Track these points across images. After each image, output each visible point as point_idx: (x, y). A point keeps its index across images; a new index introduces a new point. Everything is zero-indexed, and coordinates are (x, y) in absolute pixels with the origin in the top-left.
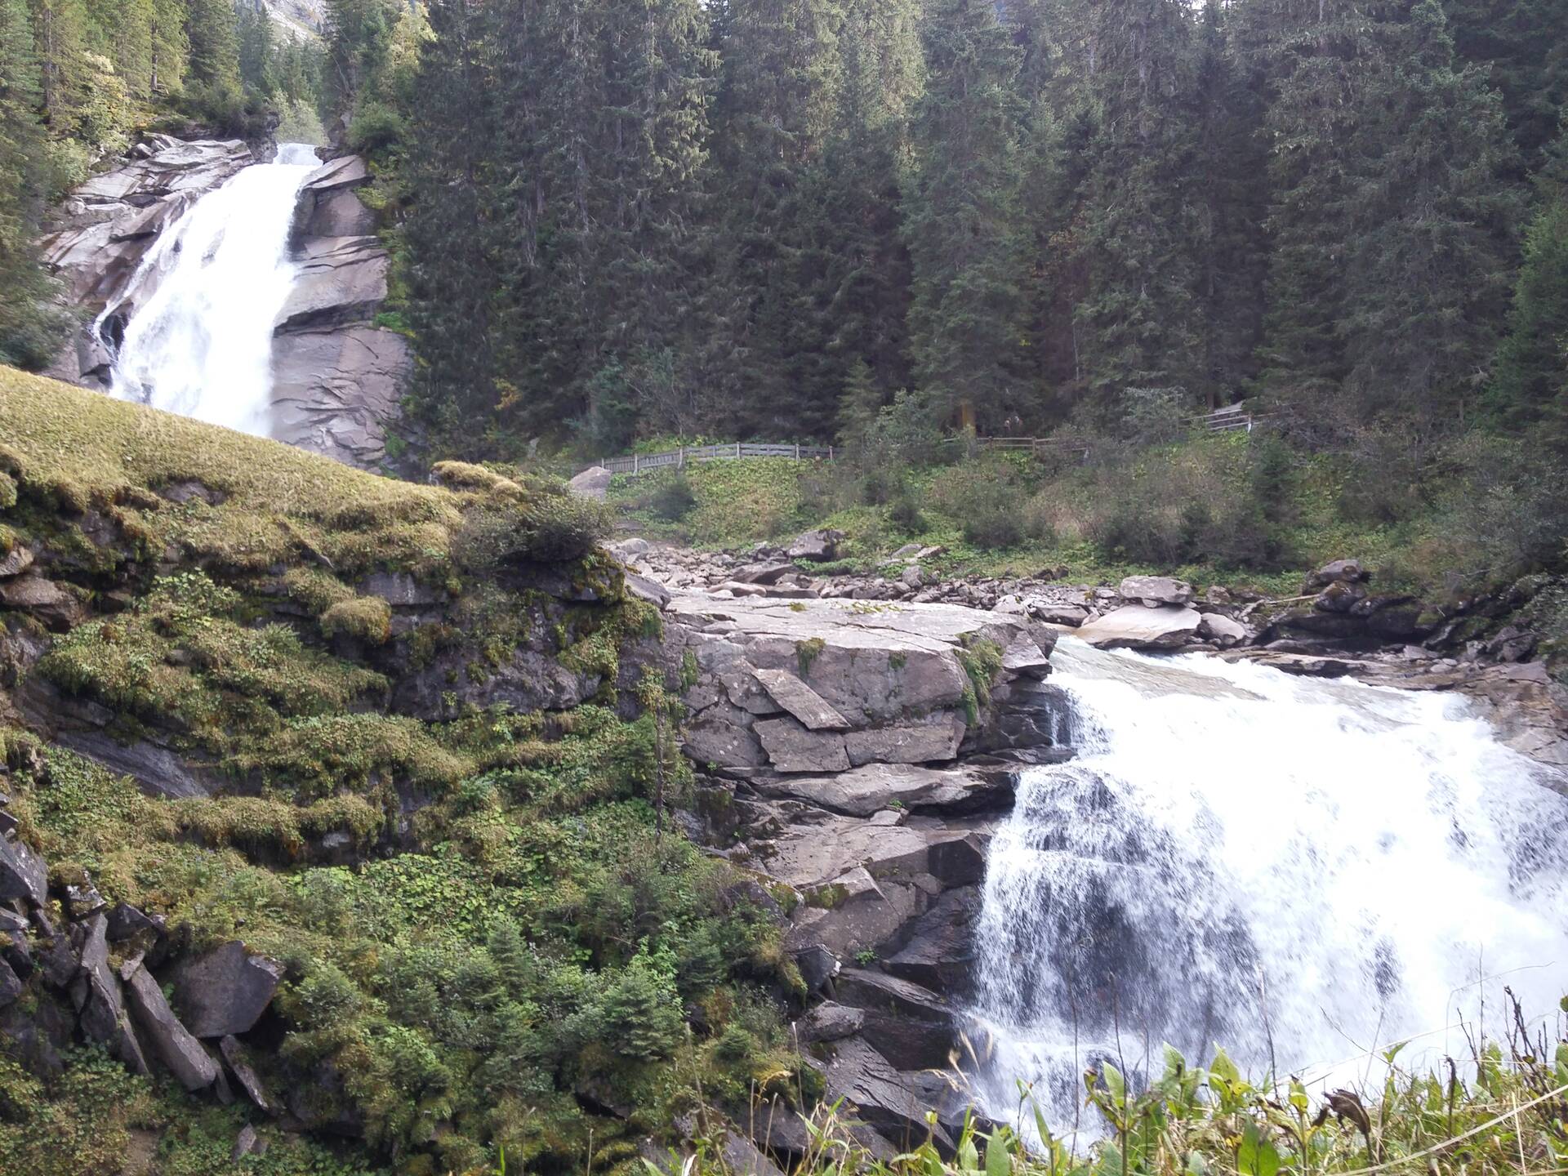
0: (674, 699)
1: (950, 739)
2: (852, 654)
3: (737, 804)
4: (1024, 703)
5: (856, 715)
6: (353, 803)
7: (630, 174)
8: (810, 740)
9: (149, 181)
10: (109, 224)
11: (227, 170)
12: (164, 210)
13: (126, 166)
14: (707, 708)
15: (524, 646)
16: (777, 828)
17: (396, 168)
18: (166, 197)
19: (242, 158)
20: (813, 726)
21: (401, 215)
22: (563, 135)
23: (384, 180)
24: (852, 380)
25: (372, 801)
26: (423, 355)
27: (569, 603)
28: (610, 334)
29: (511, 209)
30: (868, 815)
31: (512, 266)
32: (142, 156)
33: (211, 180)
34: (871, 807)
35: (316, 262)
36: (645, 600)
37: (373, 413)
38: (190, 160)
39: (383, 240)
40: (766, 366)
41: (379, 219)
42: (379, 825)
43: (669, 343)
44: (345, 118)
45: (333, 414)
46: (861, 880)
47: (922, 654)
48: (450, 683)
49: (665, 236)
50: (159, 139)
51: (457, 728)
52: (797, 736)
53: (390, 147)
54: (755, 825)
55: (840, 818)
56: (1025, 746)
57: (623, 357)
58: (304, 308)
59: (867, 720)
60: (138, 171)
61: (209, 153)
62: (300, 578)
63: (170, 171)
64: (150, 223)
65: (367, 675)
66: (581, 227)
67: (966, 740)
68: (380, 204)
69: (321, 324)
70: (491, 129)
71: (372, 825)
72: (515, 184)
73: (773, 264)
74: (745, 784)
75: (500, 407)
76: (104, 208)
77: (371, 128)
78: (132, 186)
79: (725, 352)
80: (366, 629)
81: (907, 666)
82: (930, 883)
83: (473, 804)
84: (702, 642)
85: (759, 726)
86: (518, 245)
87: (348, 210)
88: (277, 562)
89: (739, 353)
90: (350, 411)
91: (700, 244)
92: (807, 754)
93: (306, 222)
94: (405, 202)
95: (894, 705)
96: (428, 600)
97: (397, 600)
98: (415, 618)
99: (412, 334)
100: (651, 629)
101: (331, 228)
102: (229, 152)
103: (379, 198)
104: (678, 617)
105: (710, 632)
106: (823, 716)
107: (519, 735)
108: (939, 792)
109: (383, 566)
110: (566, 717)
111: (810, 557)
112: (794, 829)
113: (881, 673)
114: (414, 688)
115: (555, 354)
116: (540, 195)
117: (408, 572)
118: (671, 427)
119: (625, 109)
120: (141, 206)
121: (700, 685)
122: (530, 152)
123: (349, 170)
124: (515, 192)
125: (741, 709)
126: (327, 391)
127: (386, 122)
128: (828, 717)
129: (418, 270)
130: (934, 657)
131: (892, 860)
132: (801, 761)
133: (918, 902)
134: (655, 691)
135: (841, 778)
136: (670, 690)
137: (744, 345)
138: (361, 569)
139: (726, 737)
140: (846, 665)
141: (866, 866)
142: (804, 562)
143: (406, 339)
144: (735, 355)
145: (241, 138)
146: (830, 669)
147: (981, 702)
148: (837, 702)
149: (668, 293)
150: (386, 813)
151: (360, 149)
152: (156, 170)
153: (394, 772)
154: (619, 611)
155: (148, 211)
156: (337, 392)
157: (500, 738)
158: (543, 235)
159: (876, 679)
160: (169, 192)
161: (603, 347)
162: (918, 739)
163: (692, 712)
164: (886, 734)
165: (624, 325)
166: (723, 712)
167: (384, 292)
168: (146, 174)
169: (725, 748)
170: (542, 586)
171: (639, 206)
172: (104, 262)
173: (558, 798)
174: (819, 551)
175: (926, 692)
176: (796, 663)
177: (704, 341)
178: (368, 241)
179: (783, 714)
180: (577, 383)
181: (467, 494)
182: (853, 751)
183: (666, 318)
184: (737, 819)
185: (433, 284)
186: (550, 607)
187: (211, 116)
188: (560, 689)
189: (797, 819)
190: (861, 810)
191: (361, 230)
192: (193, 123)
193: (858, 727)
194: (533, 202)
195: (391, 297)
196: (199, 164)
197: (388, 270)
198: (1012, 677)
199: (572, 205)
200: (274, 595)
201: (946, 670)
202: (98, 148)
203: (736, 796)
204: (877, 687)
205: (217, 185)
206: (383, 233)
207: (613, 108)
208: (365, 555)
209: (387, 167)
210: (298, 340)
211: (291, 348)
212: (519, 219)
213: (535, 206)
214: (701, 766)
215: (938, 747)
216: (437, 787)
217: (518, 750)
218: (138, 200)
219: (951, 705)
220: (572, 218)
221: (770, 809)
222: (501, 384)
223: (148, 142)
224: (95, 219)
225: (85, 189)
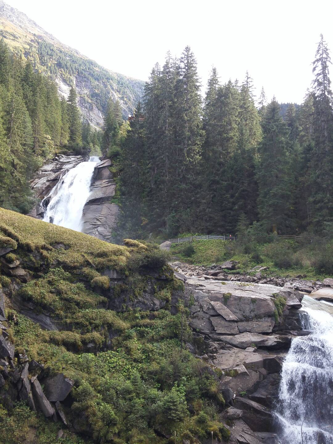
0: (187, 309)
1: (270, 326)
2: (240, 298)
3: (204, 342)
4: (293, 316)
5: (241, 317)
6: (96, 335)
7: (180, 163)
8: (227, 324)
9: (58, 166)
10: (47, 177)
11: (77, 163)
12: (61, 173)
13: (52, 162)
14: (196, 312)
15: (145, 291)
16: (217, 350)
17: (119, 162)
18: (61, 170)
19: (81, 160)
20: (228, 319)
21: (120, 174)
22: (162, 153)
23: (116, 165)
24: (240, 218)
25: (101, 334)
26: (123, 210)
27: (158, 280)
28: (173, 205)
29: (148, 172)
30: (245, 348)
31: (147, 187)
32: (56, 160)
34: (245, 346)
35: (97, 186)
36: (180, 279)
37: (109, 226)
38: (68, 161)
39: (115, 180)
40: (216, 214)
41: (114, 175)
42: (103, 341)
43: (189, 207)
44: (107, 150)
45: (99, 226)
46: (242, 369)
47: (261, 299)
48: (124, 301)
49: (189, 179)
50: (61, 156)
51: (126, 314)
52: (223, 322)
53: (118, 157)
54: (210, 349)
55: (236, 348)
56: (294, 330)
57: (176, 211)
58: (93, 198)
59: (244, 318)
60: (55, 164)
61: (73, 159)
62: (86, 270)
63: (63, 164)
64: (57, 176)
65: (102, 298)
66: (166, 176)
67: (275, 327)
68: (114, 171)
69: (98, 202)
70: (144, 152)
71: (101, 341)
72: (150, 166)
73: (218, 186)
74: (207, 336)
75: (142, 224)
76: (46, 173)
77: (113, 152)
78: (53, 167)
79: (204, 210)
80: (103, 285)
81: (256, 303)
82: (264, 371)
83: (129, 337)
84: (195, 293)
85: (212, 319)
86: (149, 182)
87: (106, 173)
88: (81, 266)
89: (208, 210)
90: (103, 225)
91: (198, 181)
92: (226, 328)
93: (95, 176)
94: (121, 171)
95: (253, 314)
96: (120, 277)
97: (111, 277)
98: (116, 282)
99: (120, 205)
100: (181, 288)
101: (101, 177)
102: (78, 159)
103: (114, 170)
104: (189, 285)
105: (198, 290)
106: (231, 317)
107: (142, 317)
108: (266, 343)
109: (108, 267)
110: (156, 313)
111: (227, 268)
112: (222, 351)
113: (249, 304)
114: (114, 302)
115: (158, 210)
116: (156, 168)
117: (115, 269)
118: (189, 231)
119: (179, 146)
120: (55, 172)
121: (195, 305)
122: (154, 157)
123: (107, 163)
124: (149, 168)
125: (206, 313)
126: (98, 220)
127: (117, 151)
128: (232, 317)
129: (123, 188)
130: (265, 300)
131: (252, 363)
132: (224, 330)
133: (260, 377)
134: (182, 307)
135: (236, 336)
136: (186, 306)
137: (210, 208)
138: (103, 268)
139: (202, 321)
140: (238, 302)
141: (244, 364)
142: (226, 270)
143: (119, 206)
144: (207, 211)
145: (81, 155)
146: (233, 302)
147: (280, 315)
148: (235, 312)
149: (189, 194)
150: (105, 338)
151: (110, 157)
152: (59, 163)
153: (108, 326)
154: (172, 283)
155: (57, 174)
156: (100, 220)
157: (137, 318)
158: (156, 179)
159: (247, 306)
160: (62, 169)
161: (171, 209)
162: (260, 326)
163: (192, 313)
164: (250, 323)
165: (176, 203)
166: (201, 314)
167: (114, 194)
168: (57, 164)
169: (201, 324)
170: (151, 275)
171: (182, 171)
172: (45, 186)
173: (153, 337)
174: (230, 267)
175: (262, 311)
176: (223, 300)
177: (199, 207)
178: (110, 181)
179: (219, 315)
180: (163, 218)
181: (132, 248)
182: (240, 328)
183: (188, 200)
184: (205, 347)
185: (126, 192)
186: (153, 281)
187: (74, 150)
188: (154, 304)
189: (223, 348)
190: (243, 347)
191: (109, 178)
192: (69, 152)
193: (241, 321)
194: (154, 170)
195: (115, 195)
196: (70, 162)
197: (115, 188)
198: (289, 308)
199: (164, 171)
200: (79, 275)
201: (269, 304)
202: (46, 158)
203: (204, 340)
204: (247, 309)
205: (74, 167)
206: (115, 179)
207: (176, 146)
208: (104, 264)
209: (117, 162)
210: (92, 206)
211: (89, 209)
212: (150, 175)
213: (154, 172)
214: (194, 330)
215: (266, 328)
216: (119, 331)
217: (142, 322)
218: (54, 171)
219: (270, 315)
220: (164, 174)
221: (215, 344)
222: (143, 218)
223: (58, 156)
224: (44, 176)
225: (42, 168)
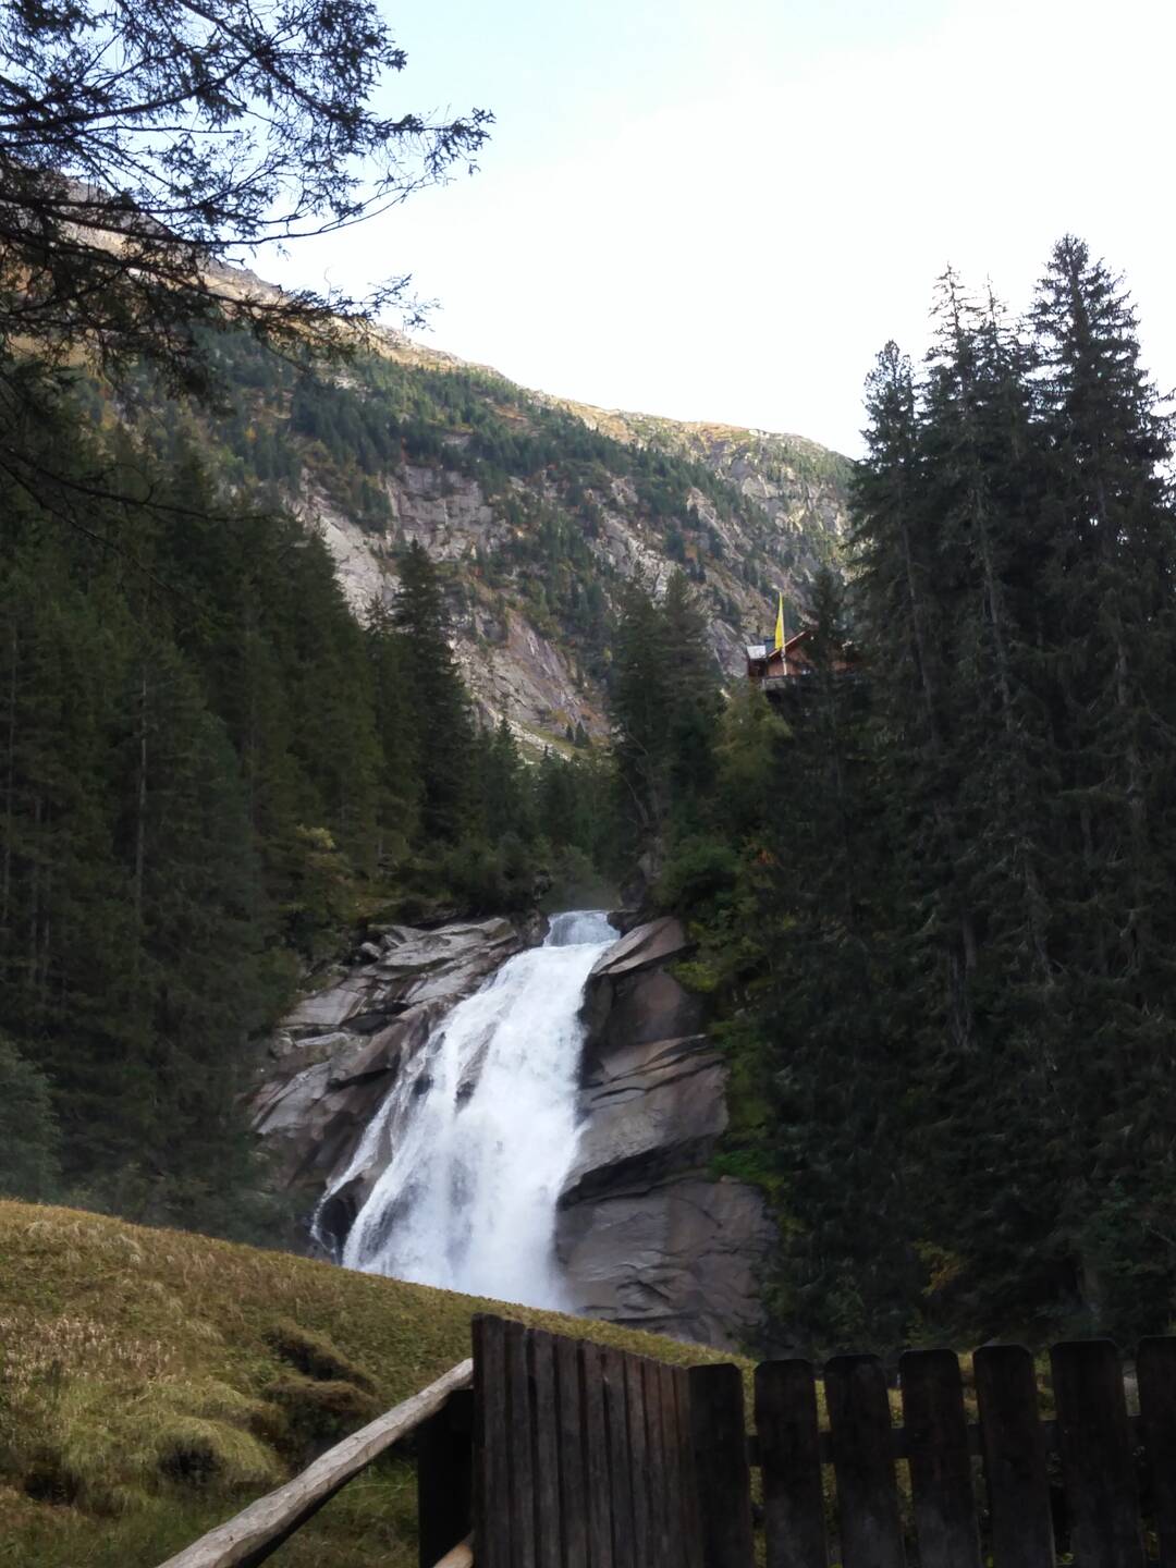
7: (1114, 888)
9: (379, 995)
10: (326, 1064)
11: (485, 964)
12: (400, 1035)
13: (346, 977)
17: (730, 927)
18: (405, 1015)
19: (505, 943)
21: (742, 998)
22: (999, 842)
23: (714, 948)
26: (794, 1214)
28: (1104, 1148)
29: (926, 966)
31: (933, 1055)
32: (368, 959)
33: (463, 981)
35: (616, 1085)
37: (720, 1319)
38: (434, 956)
39: (716, 1039)
41: (707, 1007)
44: (645, 862)
50: (390, 932)
53: (721, 896)
58: (604, 1159)
60: (362, 982)
61: (460, 942)
63: (409, 976)
64: (383, 1056)
66: (1041, 979)
68: (708, 983)
69: (631, 1182)
70: (885, 850)
76: (318, 1041)
77: (691, 874)
78: (355, 1005)
87: (663, 1000)
90: (684, 1319)
93: (600, 1026)
94: (746, 976)
99: (772, 1183)
101: (639, 1031)
102: (487, 936)
103: (705, 974)
116: (968, 939)
119: (1094, 791)
120: (370, 1032)
122: (951, 875)
123: (659, 939)
124: (931, 939)
126: (646, 1288)
127: (713, 861)
129: (784, 1077)
143: (762, 1192)
145: (499, 915)
151: (674, 906)
152: (387, 977)
155: (377, 1038)
156: (661, 1288)
158: (981, 1000)
160: (405, 1007)
161: (1096, 1172)
167: (723, 1119)
168: (374, 984)
171: (1134, 935)
172: (320, 1120)
178: (695, 1044)
185: (809, 1098)
187: (458, 888)
191: (683, 1027)
192: (433, 903)
194: (959, 949)
195: (734, 1128)
196: (444, 961)
197: (728, 1084)
199: (1023, 948)
202: (310, 956)
205: (471, 989)
206: (716, 1027)
207: (1076, 792)
209: (717, 926)
210: (599, 1211)
211: (589, 1224)
212: (940, 980)
213: (962, 957)
218: (359, 1024)
220: (1025, 967)
223: (376, 938)
224: (305, 1060)
225: (292, 1019)
